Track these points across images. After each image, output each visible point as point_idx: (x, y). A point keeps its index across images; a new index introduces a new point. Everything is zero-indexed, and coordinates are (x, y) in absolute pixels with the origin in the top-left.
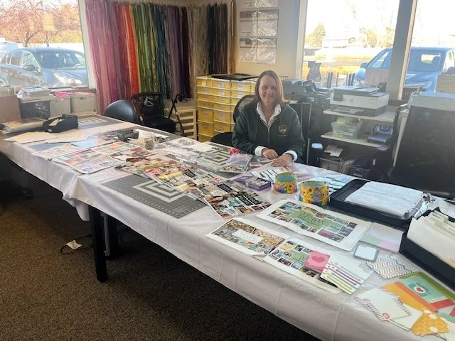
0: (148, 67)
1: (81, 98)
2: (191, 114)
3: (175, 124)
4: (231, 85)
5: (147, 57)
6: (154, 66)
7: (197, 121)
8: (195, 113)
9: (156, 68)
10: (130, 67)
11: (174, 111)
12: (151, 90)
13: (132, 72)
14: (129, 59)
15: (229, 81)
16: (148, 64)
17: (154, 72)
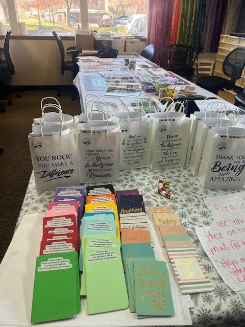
0: (188, 25)
1: (132, 42)
2: (210, 64)
3: (193, 70)
4: (239, 42)
5: (188, 17)
6: (192, 25)
7: (213, 71)
8: (213, 65)
9: (194, 26)
10: (173, 24)
11: (196, 61)
12: (186, 42)
13: (174, 28)
14: (174, 17)
15: (238, 38)
16: (188, 22)
17: (191, 29)
